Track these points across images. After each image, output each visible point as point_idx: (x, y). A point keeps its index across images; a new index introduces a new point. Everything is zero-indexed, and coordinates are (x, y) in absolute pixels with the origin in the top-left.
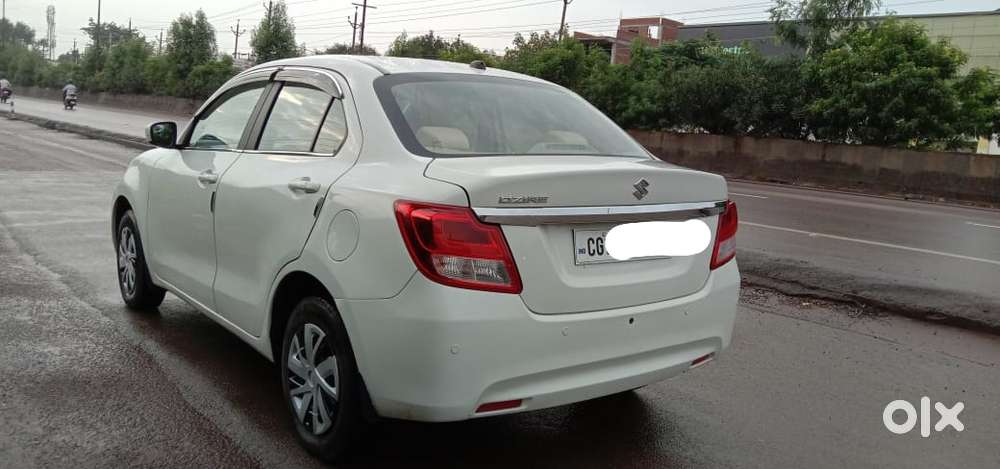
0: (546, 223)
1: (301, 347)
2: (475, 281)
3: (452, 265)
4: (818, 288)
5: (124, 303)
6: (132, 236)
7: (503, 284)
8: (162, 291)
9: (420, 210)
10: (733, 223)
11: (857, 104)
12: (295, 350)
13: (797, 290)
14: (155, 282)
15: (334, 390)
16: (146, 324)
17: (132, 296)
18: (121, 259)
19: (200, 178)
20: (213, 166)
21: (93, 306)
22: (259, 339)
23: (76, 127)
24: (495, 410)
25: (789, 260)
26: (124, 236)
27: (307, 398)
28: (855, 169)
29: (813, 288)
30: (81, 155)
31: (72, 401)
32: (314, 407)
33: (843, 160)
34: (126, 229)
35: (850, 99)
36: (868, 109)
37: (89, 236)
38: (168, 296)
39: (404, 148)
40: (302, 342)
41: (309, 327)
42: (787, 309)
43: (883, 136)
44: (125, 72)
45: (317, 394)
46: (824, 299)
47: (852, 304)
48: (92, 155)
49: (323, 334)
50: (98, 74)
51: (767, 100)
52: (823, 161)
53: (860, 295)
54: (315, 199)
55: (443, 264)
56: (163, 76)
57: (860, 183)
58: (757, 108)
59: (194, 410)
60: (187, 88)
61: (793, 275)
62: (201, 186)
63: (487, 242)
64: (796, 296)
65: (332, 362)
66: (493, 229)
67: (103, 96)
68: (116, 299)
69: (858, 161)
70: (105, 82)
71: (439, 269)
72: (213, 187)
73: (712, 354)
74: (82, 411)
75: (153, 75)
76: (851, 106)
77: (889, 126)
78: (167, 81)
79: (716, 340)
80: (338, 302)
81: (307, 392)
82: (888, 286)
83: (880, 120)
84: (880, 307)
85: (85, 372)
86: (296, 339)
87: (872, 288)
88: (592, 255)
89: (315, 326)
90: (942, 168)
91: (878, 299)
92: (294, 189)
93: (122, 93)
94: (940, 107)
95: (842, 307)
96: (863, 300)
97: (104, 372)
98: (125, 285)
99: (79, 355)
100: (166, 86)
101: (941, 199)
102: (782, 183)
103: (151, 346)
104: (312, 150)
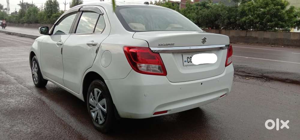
0: (174, 52)
1: (93, 96)
2: (152, 72)
3: (143, 67)
4: (251, 73)
5: (34, 85)
6: (36, 64)
7: (161, 73)
8: (46, 81)
9: (132, 49)
10: (231, 51)
11: (256, 19)
12: (91, 97)
13: (244, 74)
14: (44, 78)
15: (105, 110)
16: (42, 91)
17: (37, 83)
18: (33, 71)
19: (57, 44)
20: (61, 40)
21: (25, 87)
22: (79, 94)
23: (17, 34)
24: (159, 114)
25: (241, 65)
26: (33, 64)
27: (96, 112)
28: (256, 38)
29: (249, 74)
30: (19, 42)
31: (19, 116)
32: (99, 115)
33: (252, 36)
34: (34, 62)
35: (254, 17)
36: (260, 20)
37: (23, 65)
38: (49, 83)
39: (125, 30)
40: (94, 95)
41: (96, 90)
42: (242, 80)
43: (264, 28)
44: (32, 17)
45: (99, 111)
46: (253, 77)
47: (262, 78)
48: (23, 42)
49: (100, 92)
50: (23, 18)
51: (229, 18)
52: (246, 36)
53: (264, 75)
54: (96, 47)
55: (140, 67)
56: (43, 18)
57: (258, 42)
58: (226, 21)
59: (59, 118)
60: (51, 21)
61: (243, 70)
62: (58, 46)
63: (155, 59)
64: (244, 76)
65: (104, 101)
66: (156, 54)
67: (25, 24)
68: (32, 84)
69: (257, 36)
70: (26, 20)
71: (140, 69)
72: (62, 46)
73: (226, 94)
74: (23, 119)
75: (40, 17)
76: (254, 19)
77: (266, 25)
78: (45, 19)
79: (227, 89)
80: (105, 81)
81: (96, 111)
82: (273, 72)
83: (263, 23)
84: (270, 78)
85: (23, 107)
86: (91, 93)
87: (268, 73)
88: (189, 63)
89: (98, 89)
90: (283, 37)
91: (270, 76)
92: (88, 45)
93: (31, 23)
94: (281, 19)
95: (259, 79)
96: (265, 77)
97: (29, 107)
98: (35, 79)
99: (21, 102)
100: (44, 21)
101: (283, 46)
102: (234, 43)
103: (44, 98)
104: (94, 32)
